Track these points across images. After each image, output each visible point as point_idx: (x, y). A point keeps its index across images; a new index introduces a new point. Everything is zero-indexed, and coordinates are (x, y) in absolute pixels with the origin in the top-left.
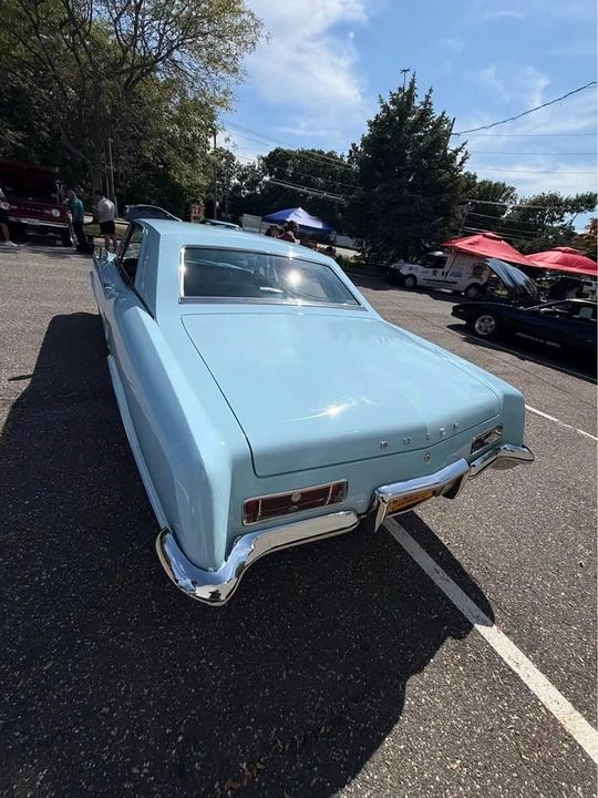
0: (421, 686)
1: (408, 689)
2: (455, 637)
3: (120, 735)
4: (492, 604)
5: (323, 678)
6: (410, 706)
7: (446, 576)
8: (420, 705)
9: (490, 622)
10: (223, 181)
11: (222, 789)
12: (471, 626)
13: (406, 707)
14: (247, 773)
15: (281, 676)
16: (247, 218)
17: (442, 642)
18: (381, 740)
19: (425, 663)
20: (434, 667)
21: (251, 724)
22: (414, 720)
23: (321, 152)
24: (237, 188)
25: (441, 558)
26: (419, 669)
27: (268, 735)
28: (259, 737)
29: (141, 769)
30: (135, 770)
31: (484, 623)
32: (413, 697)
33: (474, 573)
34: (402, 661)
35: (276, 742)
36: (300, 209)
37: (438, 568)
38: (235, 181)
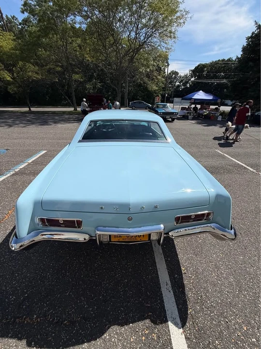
0: (117, 333)
1: (110, 330)
2: (152, 321)
3: (15, 284)
4: (189, 316)
5: (80, 303)
6: (105, 337)
7: (170, 289)
8: (110, 340)
9: (180, 325)
10: (172, 85)
11: (25, 319)
12: (166, 321)
13: (103, 337)
14: (34, 320)
15: (67, 293)
16: (176, 99)
17: (143, 320)
18: (83, 343)
19: (126, 323)
20: (130, 328)
21: (46, 304)
22: (103, 345)
23: (223, 60)
24: (179, 86)
25: (175, 278)
26: (122, 325)
27: (48, 311)
28: (45, 310)
29: (12, 297)
30: (11, 297)
31: (176, 324)
32: (110, 335)
33: (190, 295)
34: (117, 316)
35: (49, 315)
36: (201, 91)
37: (169, 282)
38: (177, 83)
